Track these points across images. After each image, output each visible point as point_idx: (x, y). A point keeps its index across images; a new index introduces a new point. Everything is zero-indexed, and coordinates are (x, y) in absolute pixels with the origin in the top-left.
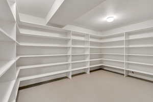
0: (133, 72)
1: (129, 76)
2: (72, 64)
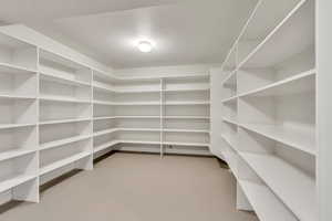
0: (171, 147)
1: (165, 154)
2: (41, 151)
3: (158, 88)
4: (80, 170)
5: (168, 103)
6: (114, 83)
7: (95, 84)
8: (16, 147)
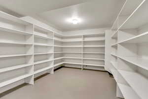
0: (86, 66)
1: (84, 69)
2: (34, 65)
3: (81, 40)
4: (49, 74)
5: (85, 46)
6: (62, 38)
7: (54, 38)
8: (26, 63)
